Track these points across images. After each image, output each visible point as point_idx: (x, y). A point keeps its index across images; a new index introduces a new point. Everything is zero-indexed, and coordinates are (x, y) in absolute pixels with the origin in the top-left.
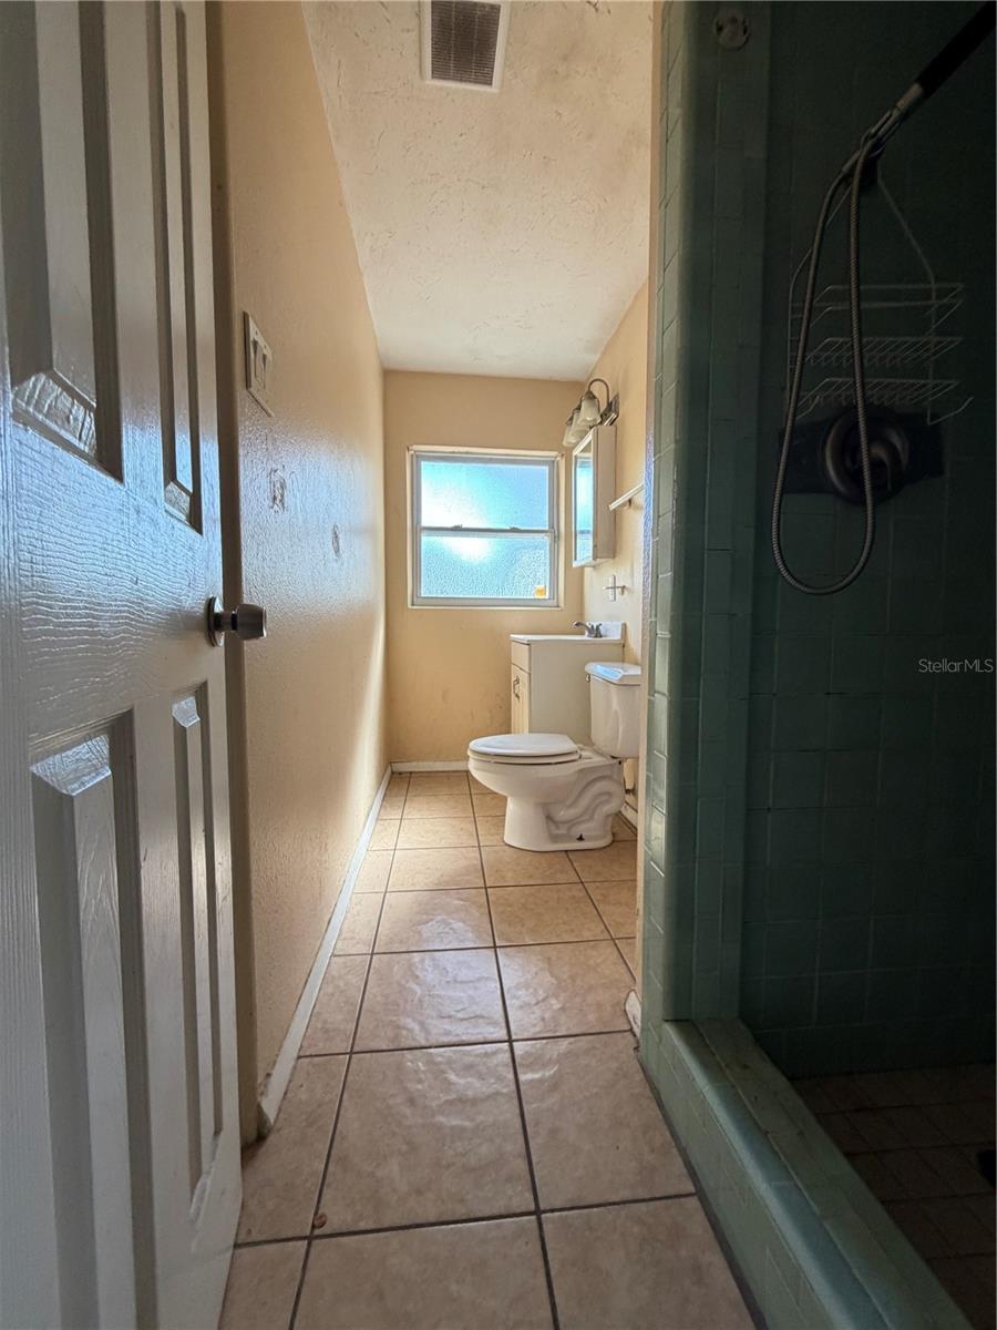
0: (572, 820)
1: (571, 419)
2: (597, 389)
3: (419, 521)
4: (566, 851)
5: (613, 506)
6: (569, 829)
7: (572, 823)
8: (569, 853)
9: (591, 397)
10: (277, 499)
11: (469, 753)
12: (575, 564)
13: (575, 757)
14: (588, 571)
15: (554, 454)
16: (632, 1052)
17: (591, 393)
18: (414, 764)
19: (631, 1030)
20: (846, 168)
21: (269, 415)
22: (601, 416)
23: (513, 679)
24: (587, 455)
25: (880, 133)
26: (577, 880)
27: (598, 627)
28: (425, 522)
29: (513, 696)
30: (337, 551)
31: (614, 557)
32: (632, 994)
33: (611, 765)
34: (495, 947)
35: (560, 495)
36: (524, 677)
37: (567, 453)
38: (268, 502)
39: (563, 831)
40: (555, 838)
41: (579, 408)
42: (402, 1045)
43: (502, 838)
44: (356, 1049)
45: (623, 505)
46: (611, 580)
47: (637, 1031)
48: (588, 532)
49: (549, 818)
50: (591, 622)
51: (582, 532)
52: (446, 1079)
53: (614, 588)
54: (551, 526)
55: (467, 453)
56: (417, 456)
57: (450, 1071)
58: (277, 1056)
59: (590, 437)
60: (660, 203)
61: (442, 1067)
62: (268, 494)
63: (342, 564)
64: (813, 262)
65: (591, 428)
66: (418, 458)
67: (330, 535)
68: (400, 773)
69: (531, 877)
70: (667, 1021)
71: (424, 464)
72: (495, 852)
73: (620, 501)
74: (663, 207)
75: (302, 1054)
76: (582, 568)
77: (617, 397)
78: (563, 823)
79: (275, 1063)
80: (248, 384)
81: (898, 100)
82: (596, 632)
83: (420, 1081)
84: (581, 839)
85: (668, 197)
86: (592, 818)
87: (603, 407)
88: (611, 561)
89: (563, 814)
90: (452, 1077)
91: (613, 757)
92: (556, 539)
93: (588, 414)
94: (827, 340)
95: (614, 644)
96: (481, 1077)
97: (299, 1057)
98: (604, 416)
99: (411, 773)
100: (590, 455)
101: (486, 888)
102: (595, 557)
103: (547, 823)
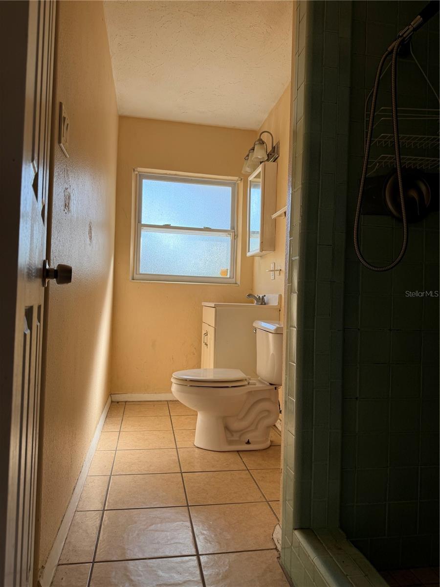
0: (242, 430)
1: (248, 156)
2: (265, 137)
3: (139, 221)
4: (238, 451)
5: (274, 216)
6: (240, 436)
7: (242, 432)
8: (239, 452)
9: (262, 142)
10: (67, 206)
11: (173, 380)
12: (248, 254)
13: (246, 383)
14: (257, 259)
15: (236, 178)
16: (276, 560)
17: (261, 140)
18: (129, 395)
19: (276, 549)
20: (389, 49)
21: (66, 157)
22: (268, 155)
23: (204, 332)
24: (258, 180)
25: (404, 36)
26: (245, 468)
27: (263, 297)
28: (144, 221)
29: (203, 344)
30: (91, 238)
31: (274, 250)
32: (278, 527)
33: (269, 390)
34: (188, 506)
35: (240, 207)
36: (211, 332)
37: (244, 178)
38: (63, 208)
39: (236, 437)
40: (230, 442)
41: (253, 149)
42: (127, 558)
43: (193, 443)
44: (96, 560)
45: (280, 216)
46: (272, 266)
47: (279, 547)
48: (258, 232)
49: (227, 428)
50: (259, 293)
51: (254, 232)
52: (156, 574)
53: (274, 271)
54: (233, 228)
55: (175, 175)
56: (140, 175)
57: (159, 571)
58: (47, 558)
59: (260, 169)
60: (296, 53)
61: (154, 569)
62: (63, 203)
63: (93, 247)
64: (374, 94)
65: (261, 163)
66: (141, 177)
67: (88, 228)
68: (118, 402)
69: (213, 466)
70: (295, 529)
71: (145, 181)
72: (188, 451)
73: (278, 213)
74: (297, 55)
75: (60, 563)
76: (253, 257)
77: (278, 144)
78: (237, 432)
79: (46, 561)
80: (60, 142)
81: (411, 22)
82: (262, 301)
83: (140, 576)
84: (248, 443)
85: (300, 51)
86: (256, 428)
87: (270, 149)
88: (272, 253)
89: (236, 425)
90: (160, 573)
91: (271, 384)
92: (235, 237)
93: (259, 154)
94: (382, 135)
95: (273, 308)
96: (179, 573)
97: (59, 565)
98: (269, 156)
99: (126, 402)
100: (260, 180)
101: (181, 473)
102: (262, 249)
103: (225, 430)
